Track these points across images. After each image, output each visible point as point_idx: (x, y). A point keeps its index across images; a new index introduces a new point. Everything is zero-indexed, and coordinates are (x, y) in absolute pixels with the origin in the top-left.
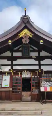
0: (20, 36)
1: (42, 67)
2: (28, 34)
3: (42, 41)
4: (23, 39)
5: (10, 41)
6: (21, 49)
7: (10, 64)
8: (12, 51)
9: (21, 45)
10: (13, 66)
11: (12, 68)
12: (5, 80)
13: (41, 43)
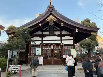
0: (47, 21)
1: (63, 42)
2: (53, 19)
3: (62, 24)
4: (49, 22)
5: (40, 24)
6: (48, 29)
7: (41, 40)
8: (42, 31)
9: (48, 27)
10: (43, 41)
11: (42, 42)
12: (38, 50)
13: (62, 25)
